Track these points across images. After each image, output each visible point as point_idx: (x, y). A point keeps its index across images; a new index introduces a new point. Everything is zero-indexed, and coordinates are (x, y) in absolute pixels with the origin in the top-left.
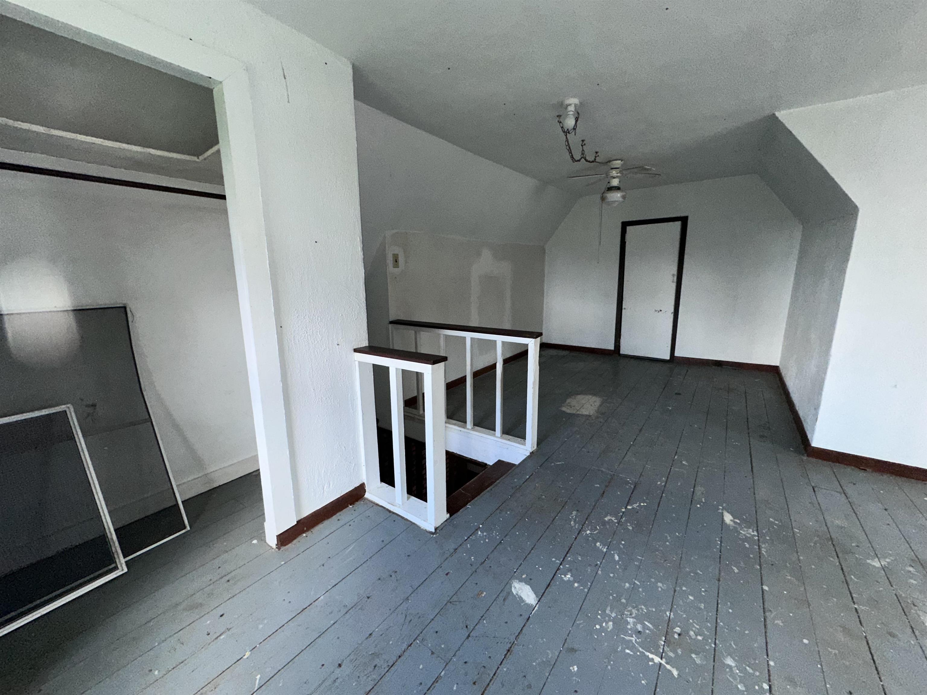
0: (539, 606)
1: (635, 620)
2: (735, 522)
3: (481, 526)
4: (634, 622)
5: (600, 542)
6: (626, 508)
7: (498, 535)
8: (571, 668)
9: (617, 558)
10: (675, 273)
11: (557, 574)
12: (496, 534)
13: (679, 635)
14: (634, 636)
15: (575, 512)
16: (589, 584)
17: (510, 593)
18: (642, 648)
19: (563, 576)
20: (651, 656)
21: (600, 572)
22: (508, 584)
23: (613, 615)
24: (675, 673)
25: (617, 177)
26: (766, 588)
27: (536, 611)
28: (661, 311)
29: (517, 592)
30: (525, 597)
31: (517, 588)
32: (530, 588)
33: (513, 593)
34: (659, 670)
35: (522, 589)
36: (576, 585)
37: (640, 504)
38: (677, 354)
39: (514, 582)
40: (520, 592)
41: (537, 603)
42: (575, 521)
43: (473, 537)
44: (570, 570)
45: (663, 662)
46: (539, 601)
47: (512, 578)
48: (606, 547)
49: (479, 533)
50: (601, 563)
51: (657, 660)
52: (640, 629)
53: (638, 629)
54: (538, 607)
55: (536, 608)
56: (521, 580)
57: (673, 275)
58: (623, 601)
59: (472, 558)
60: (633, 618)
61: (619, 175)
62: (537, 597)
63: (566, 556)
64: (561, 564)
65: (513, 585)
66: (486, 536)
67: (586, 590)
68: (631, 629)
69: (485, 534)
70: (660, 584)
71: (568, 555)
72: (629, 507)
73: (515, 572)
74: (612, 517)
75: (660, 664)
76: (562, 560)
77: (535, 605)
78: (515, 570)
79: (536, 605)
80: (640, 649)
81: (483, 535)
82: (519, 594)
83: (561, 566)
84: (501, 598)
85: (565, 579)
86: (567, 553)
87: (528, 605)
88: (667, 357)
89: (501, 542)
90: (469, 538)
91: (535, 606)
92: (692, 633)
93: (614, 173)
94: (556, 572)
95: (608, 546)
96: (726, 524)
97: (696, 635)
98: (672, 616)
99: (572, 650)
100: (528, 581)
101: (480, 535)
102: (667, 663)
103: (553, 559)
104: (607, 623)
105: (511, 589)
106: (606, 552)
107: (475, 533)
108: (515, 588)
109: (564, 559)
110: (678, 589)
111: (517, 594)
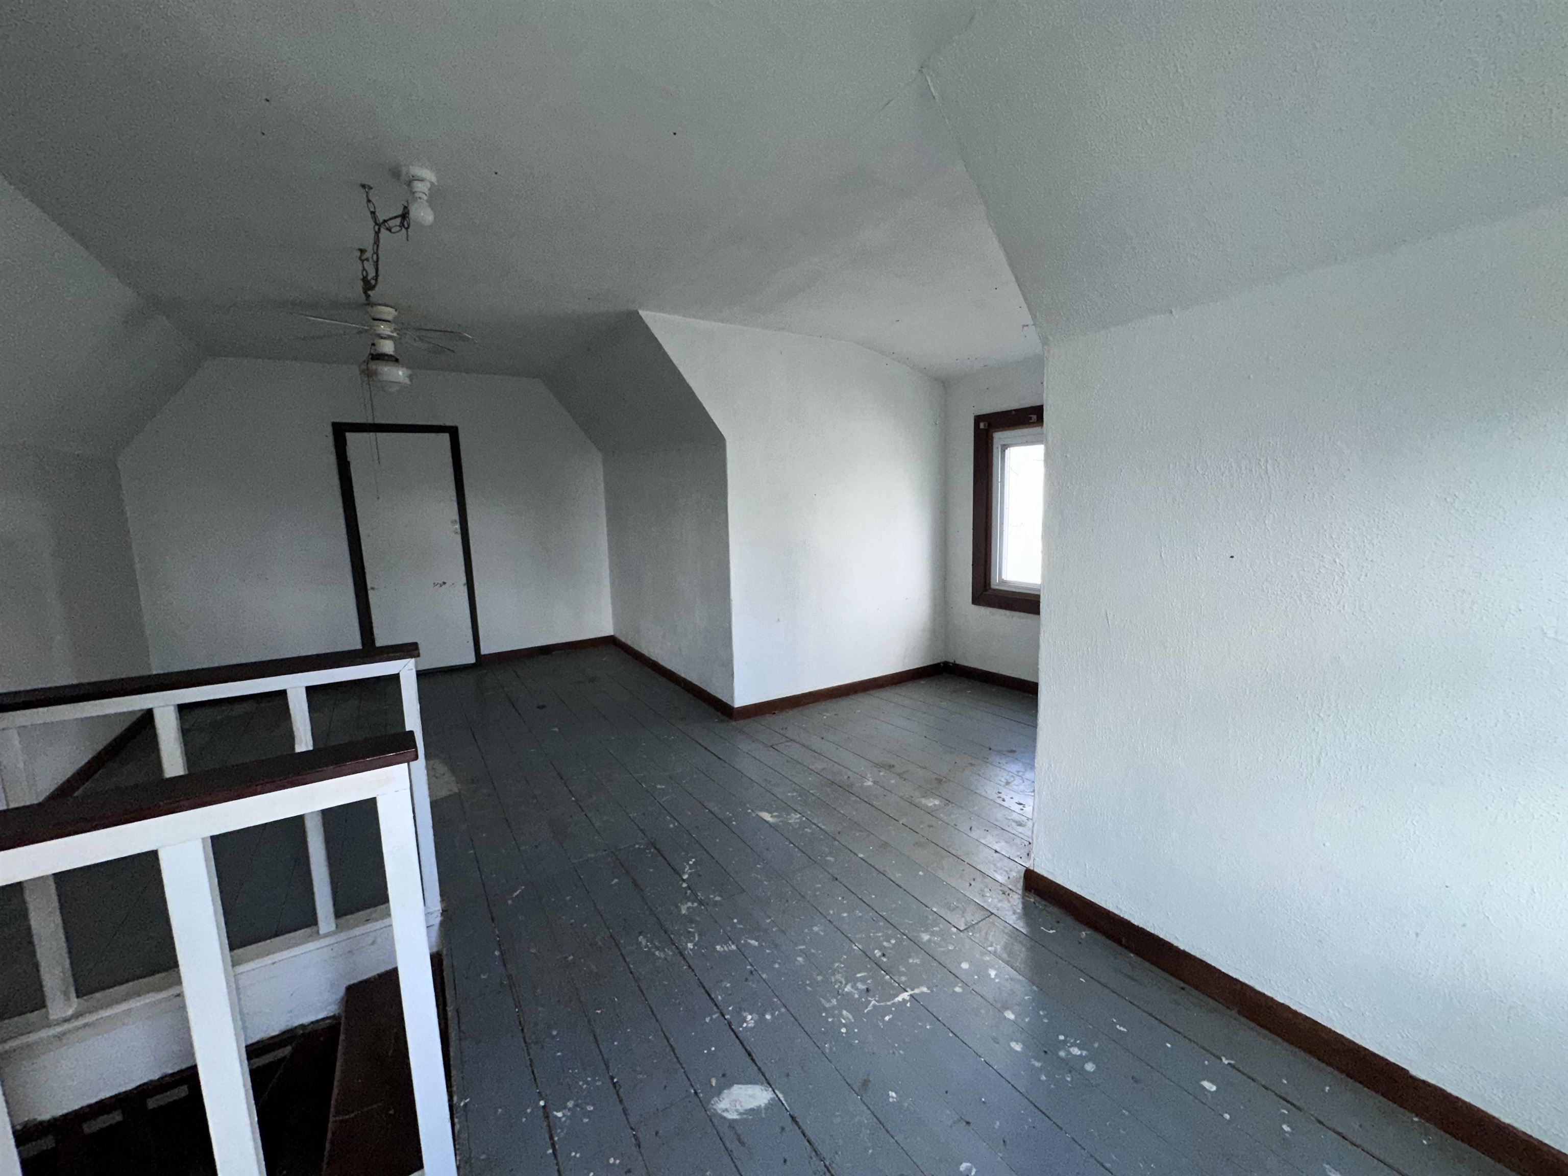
0: (779, 1090)
1: (850, 984)
2: (776, 816)
3: (542, 1103)
4: (852, 987)
5: (718, 944)
6: (684, 881)
7: (594, 1080)
8: (891, 1100)
9: (754, 943)
10: (457, 518)
11: (736, 1031)
12: (586, 1082)
13: (884, 955)
14: (870, 999)
15: (641, 937)
16: (775, 1000)
17: (732, 1124)
18: (889, 1001)
19: (745, 1025)
20: (900, 998)
21: (764, 976)
22: (714, 1120)
23: (834, 1002)
24: (925, 989)
25: (390, 337)
26: (861, 856)
27: (786, 1101)
28: (444, 583)
29: (737, 1111)
30: (753, 1104)
31: (728, 1106)
32: (740, 1086)
33: (733, 1120)
34: (919, 1002)
35: (736, 1101)
36: (768, 1017)
37: (688, 863)
38: (484, 651)
39: (714, 1107)
40: (738, 1107)
41: (774, 1091)
42: (657, 949)
43: (558, 1135)
44: (739, 1010)
45: (911, 992)
46: (769, 1084)
47: (704, 1105)
48: (730, 942)
49: (559, 1114)
50: (751, 965)
51: (905, 996)
52: (864, 987)
53: (863, 990)
54: (782, 1092)
55: (781, 1096)
56: (718, 1092)
57: (454, 522)
58: (820, 978)
59: (612, 1161)
60: (846, 984)
61: (395, 334)
62: (762, 1084)
63: (712, 999)
64: (723, 1015)
65: (719, 1112)
66: (576, 1105)
67: (783, 1010)
68: (860, 997)
69: (570, 1104)
70: (815, 929)
71: (713, 996)
72: (685, 877)
73: (696, 1093)
74: (686, 903)
75: (911, 996)
76: (715, 1008)
77: (774, 1096)
78: (693, 1091)
79: (775, 1093)
80: (889, 1003)
81: (569, 1110)
82: (742, 1111)
83: (727, 1017)
84: (733, 1145)
85: (751, 1024)
86: (709, 995)
87: (770, 1106)
88: (471, 659)
89: (614, 1084)
90: (553, 1146)
91: (777, 1096)
92: (885, 944)
93: (384, 329)
94: (733, 1030)
95: (730, 939)
96: (773, 823)
97: (889, 942)
98: (860, 946)
99: (865, 1083)
100: (727, 1081)
101: (564, 1115)
102: (913, 990)
103: (707, 1020)
104: (842, 1016)
105: (725, 1118)
106: (737, 946)
107: (552, 1124)
108: (726, 1110)
109: (716, 1005)
110: (829, 918)
111: (741, 1114)
